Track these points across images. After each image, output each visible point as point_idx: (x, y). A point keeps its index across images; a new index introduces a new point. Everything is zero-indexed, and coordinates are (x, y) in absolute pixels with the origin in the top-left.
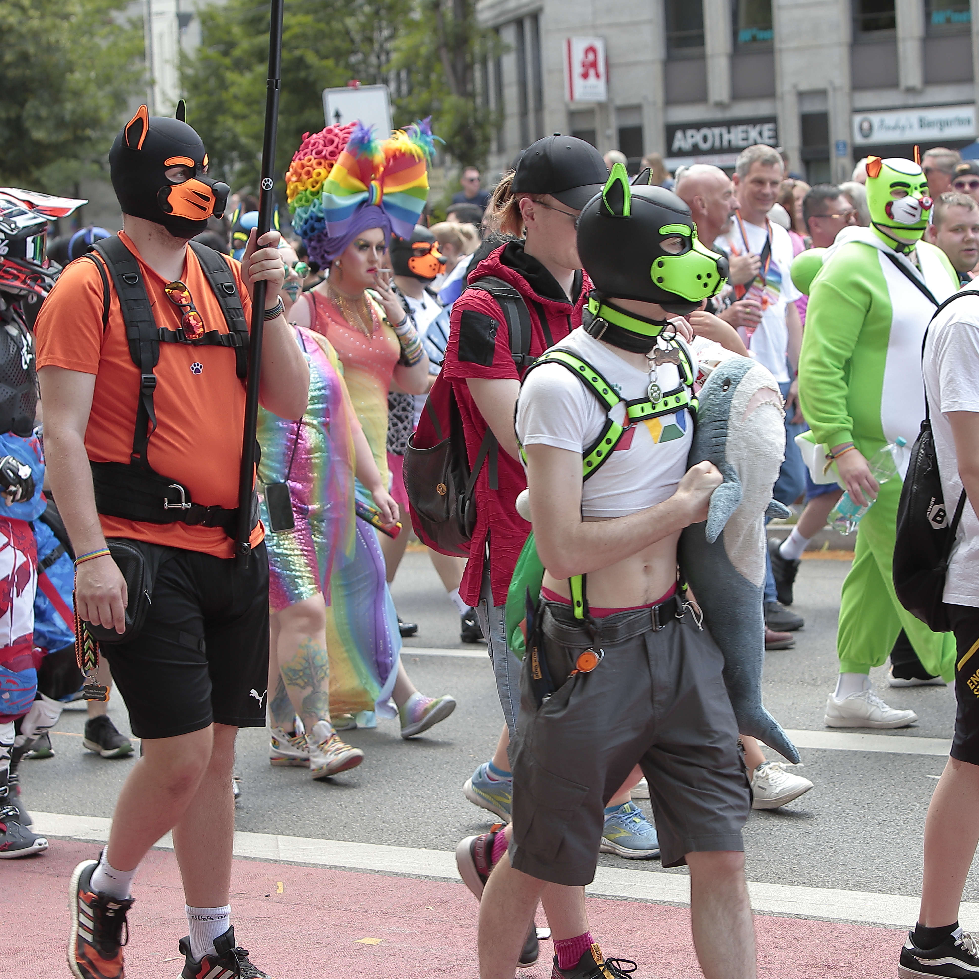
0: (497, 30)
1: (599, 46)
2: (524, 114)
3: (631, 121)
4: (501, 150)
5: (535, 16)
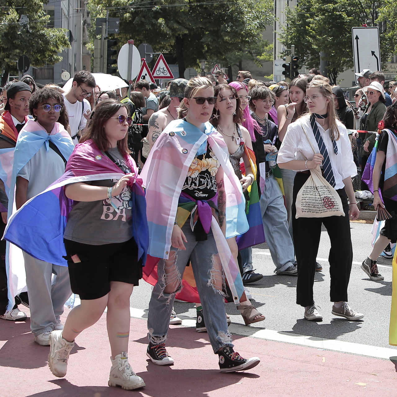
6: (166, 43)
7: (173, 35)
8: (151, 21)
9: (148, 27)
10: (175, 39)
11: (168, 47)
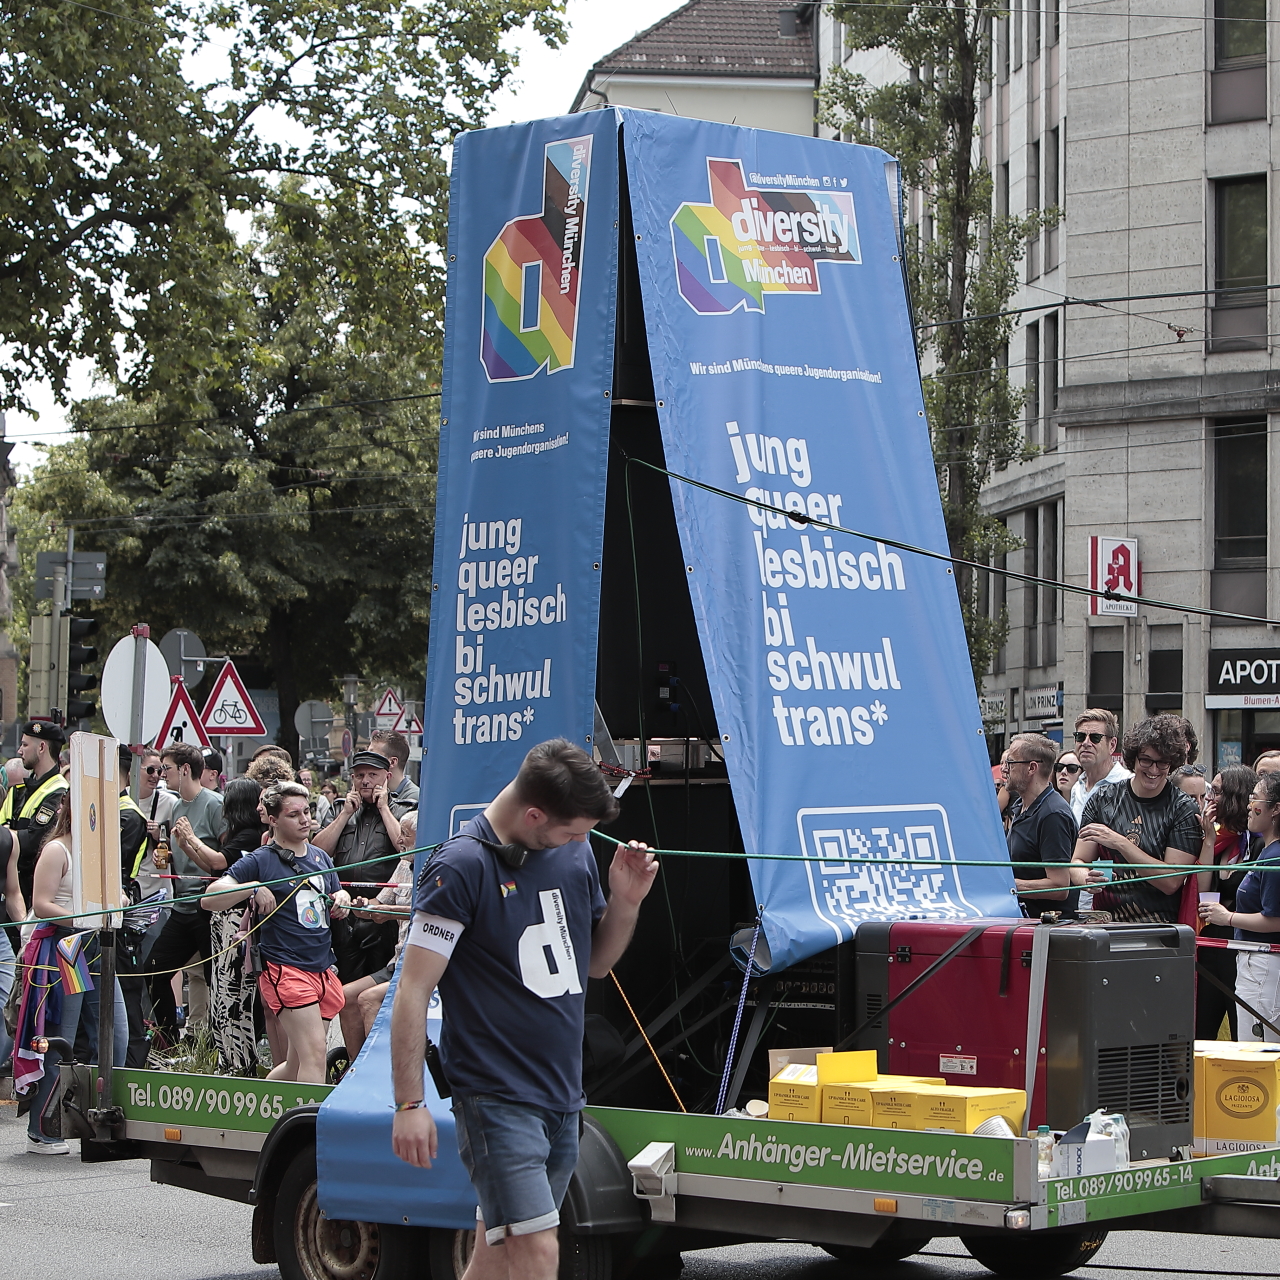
0: (1002, 518)
1: (1132, 547)
2: (1031, 628)
3: (1167, 643)
4: (999, 671)
5: (1052, 505)
6: (241, 625)
7: (263, 600)
8: (198, 559)
9: (190, 578)
10: (269, 613)
11: (248, 637)
